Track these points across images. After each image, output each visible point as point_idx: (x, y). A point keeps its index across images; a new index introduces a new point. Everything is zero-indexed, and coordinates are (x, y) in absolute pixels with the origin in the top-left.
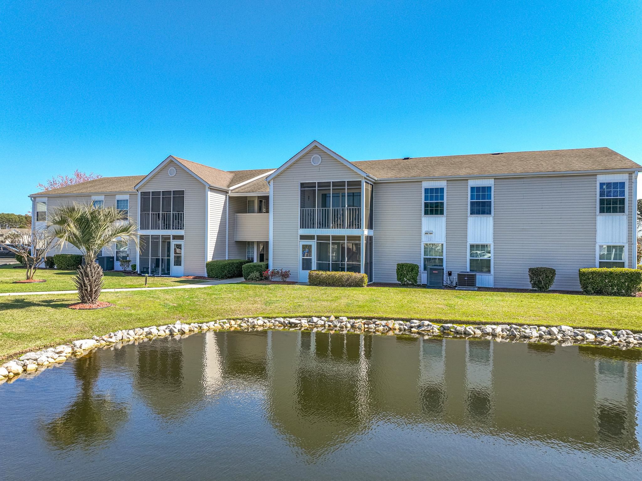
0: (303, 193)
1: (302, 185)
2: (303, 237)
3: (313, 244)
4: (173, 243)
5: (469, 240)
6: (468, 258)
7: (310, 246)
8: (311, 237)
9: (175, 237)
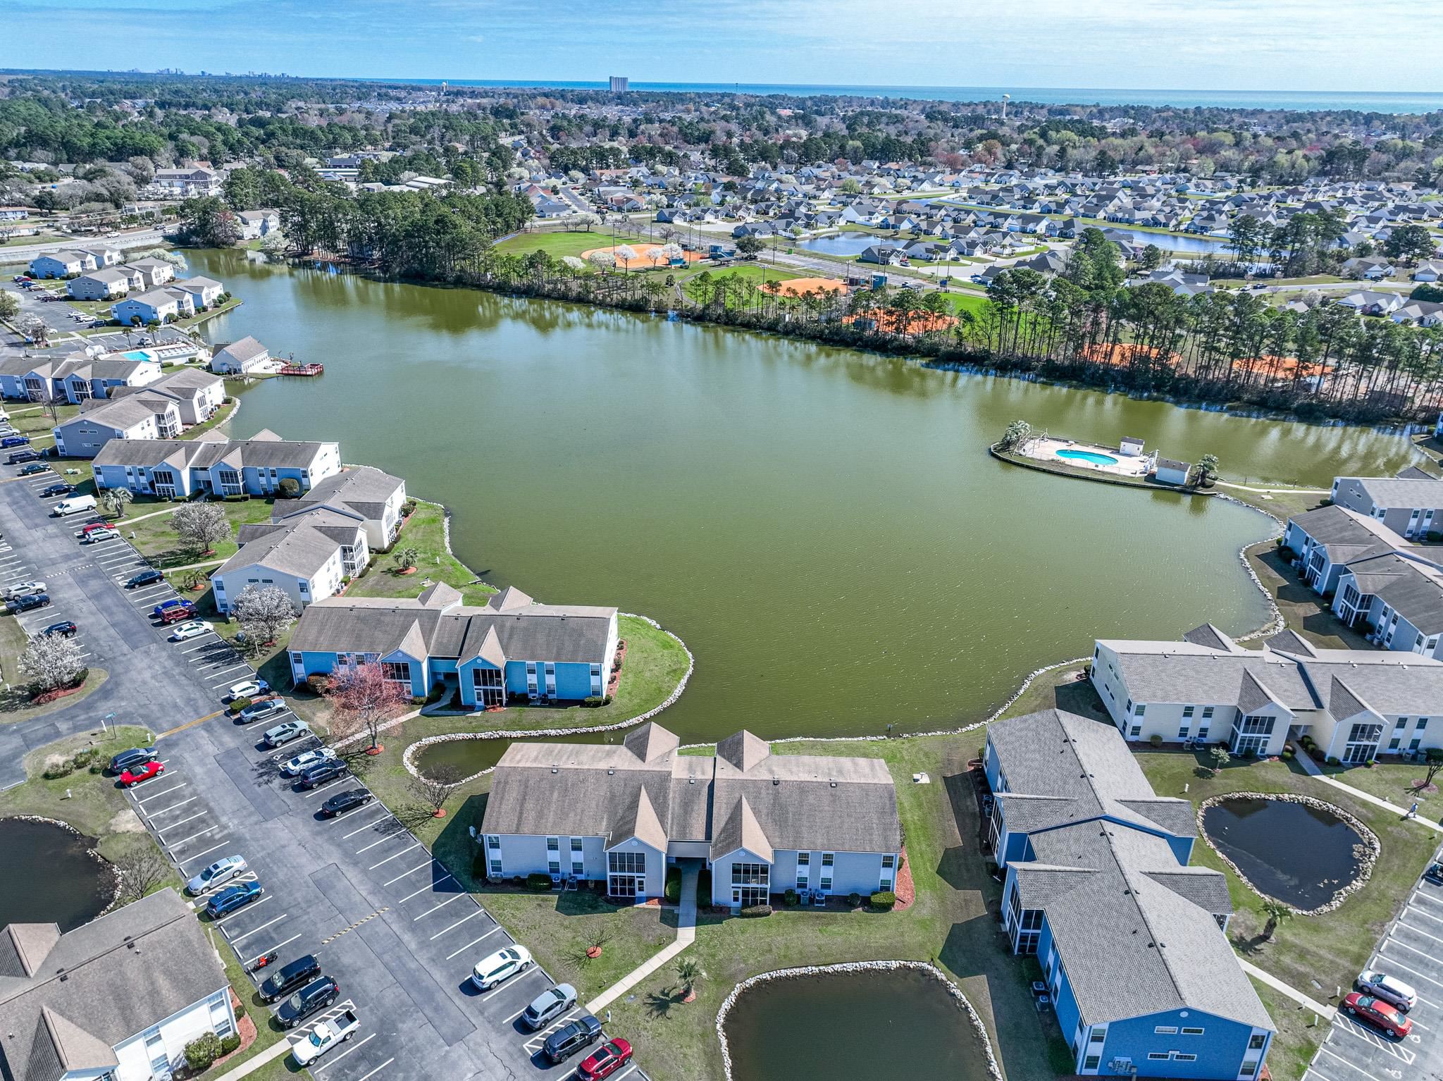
2: (733, 887)
3: (740, 890)
4: (637, 880)
5: (821, 876)
6: (820, 884)
7: (738, 892)
8: (739, 887)
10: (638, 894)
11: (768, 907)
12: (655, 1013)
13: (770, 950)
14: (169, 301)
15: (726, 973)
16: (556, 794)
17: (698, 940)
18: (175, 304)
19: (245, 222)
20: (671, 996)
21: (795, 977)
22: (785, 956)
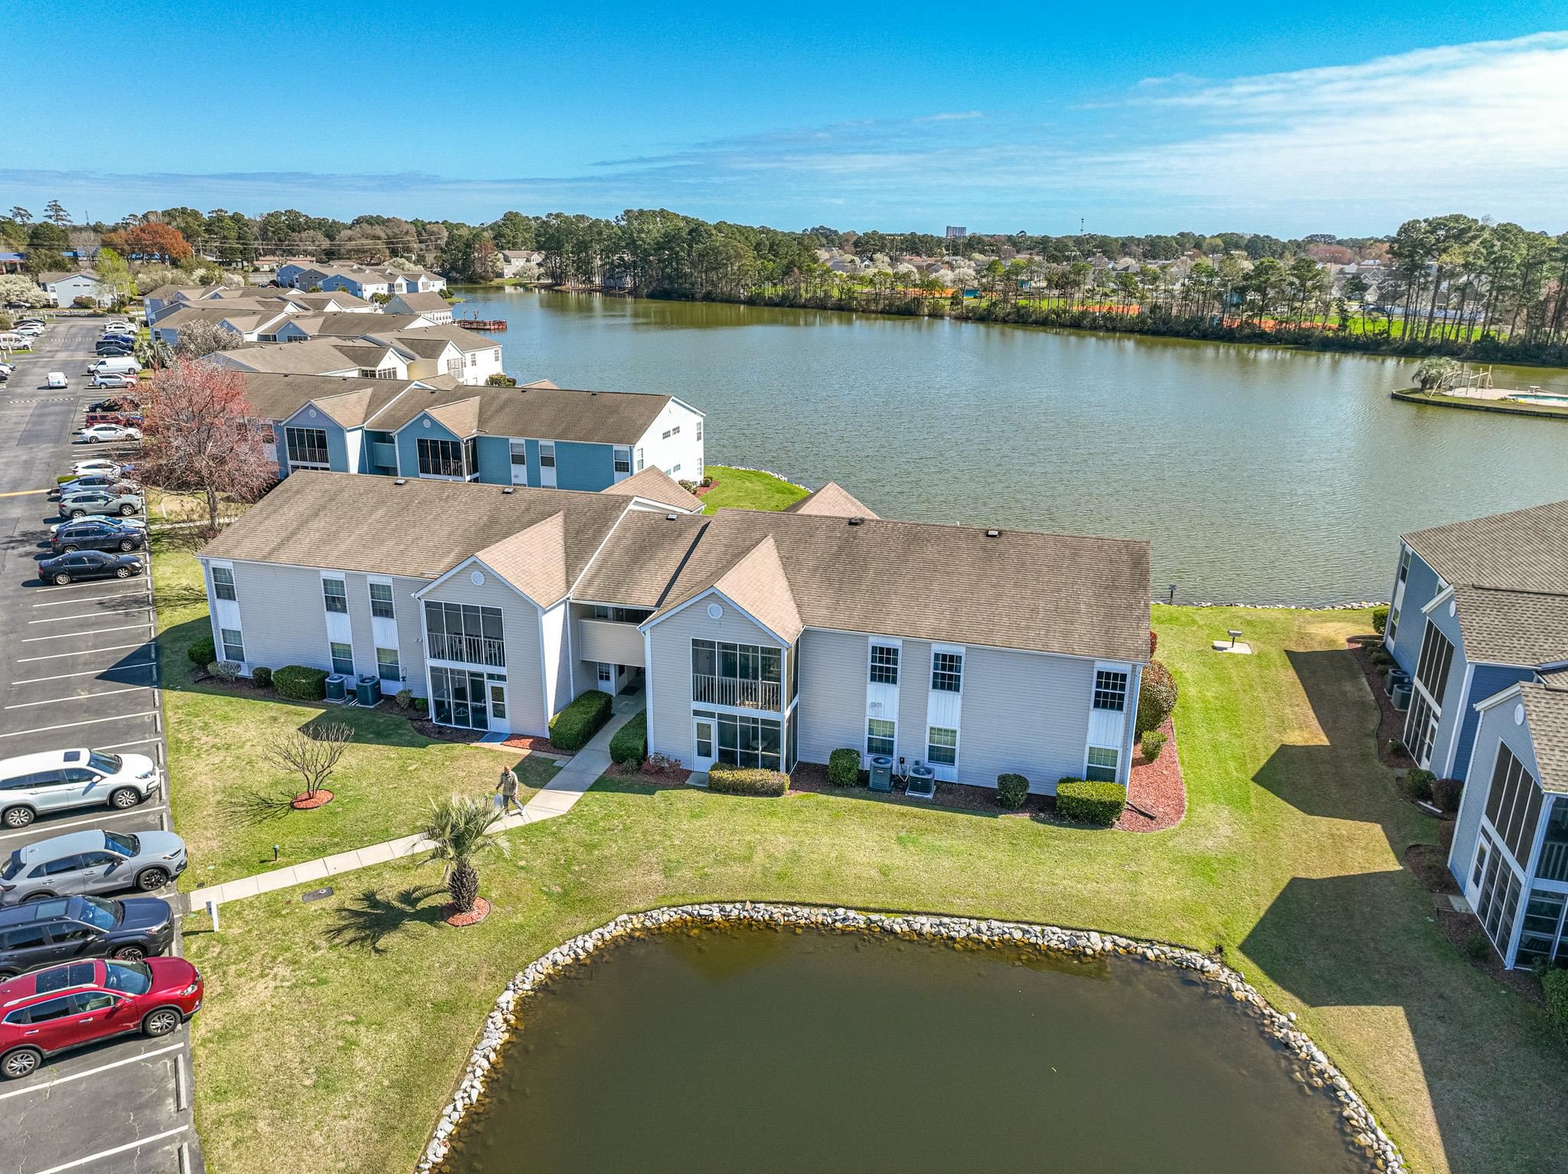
0: (695, 653)
1: (695, 642)
2: (696, 713)
3: (714, 723)
4: (489, 685)
5: (929, 721)
6: (927, 743)
7: (709, 726)
8: (711, 715)
9: (491, 677)
10: (494, 724)
11: (782, 777)
12: (349, 935)
13: (748, 859)
14: (379, 282)
15: (603, 887)
16: (380, 513)
17: (575, 815)
18: (386, 286)
19: (507, 260)
20: (420, 906)
21: (791, 928)
22: (780, 877)
